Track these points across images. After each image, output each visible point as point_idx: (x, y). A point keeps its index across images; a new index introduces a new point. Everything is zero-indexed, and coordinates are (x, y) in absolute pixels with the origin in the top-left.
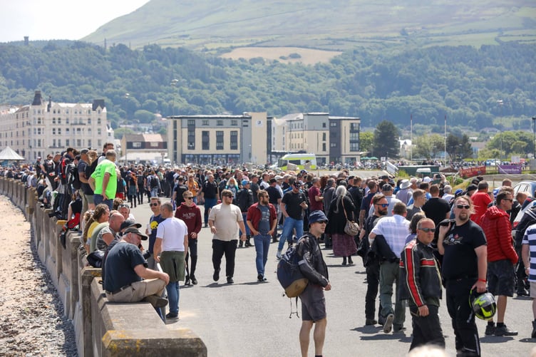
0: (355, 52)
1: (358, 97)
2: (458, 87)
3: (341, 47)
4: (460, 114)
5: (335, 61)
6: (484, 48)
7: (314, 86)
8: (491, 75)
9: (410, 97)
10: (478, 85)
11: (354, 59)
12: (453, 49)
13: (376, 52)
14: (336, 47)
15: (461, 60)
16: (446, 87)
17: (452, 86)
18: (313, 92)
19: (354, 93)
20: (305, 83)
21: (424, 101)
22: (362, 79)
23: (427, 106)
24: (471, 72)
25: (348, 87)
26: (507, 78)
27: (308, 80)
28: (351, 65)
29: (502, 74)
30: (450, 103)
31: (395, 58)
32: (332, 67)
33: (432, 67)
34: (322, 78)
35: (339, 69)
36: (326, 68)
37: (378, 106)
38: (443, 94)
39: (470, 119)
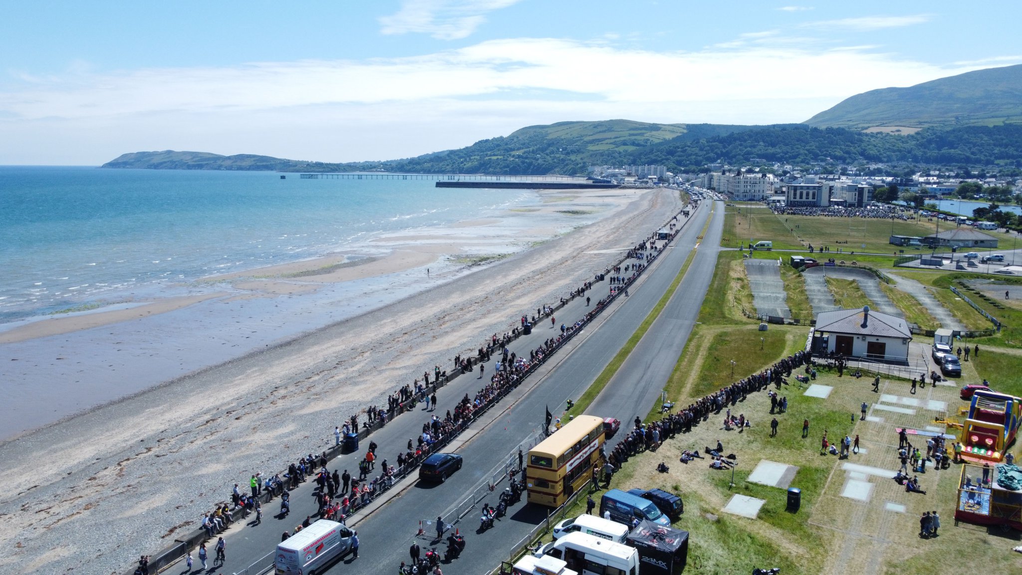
0: (928, 129)
1: (926, 150)
2: (978, 145)
3: (922, 126)
4: (978, 158)
5: (917, 133)
6: (995, 127)
7: (905, 145)
8: (996, 140)
9: (953, 150)
10: (989, 145)
11: (927, 132)
12: (978, 127)
13: (939, 129)
14: (920, 126)
15: (981, 133)
16: (972, 146)
17: (975, 145)
18: (904, 148)
19: (925, 148)
20: (901, 144)
21: (960, 152)
22: (930, 142)
23: (961, 154)
24: (986, 139)
25: (922, 145)
26: (1004, 141)
27: (903, 142)
28: (925, 135)
29: (1002, 139)
30: (973, 153)
31: (947, 132)
32: (916, 136)
33: (966, 136)
34: (909, 141)
35: (919, 137)
36: (912, 136)
37: (935, 154)
38: (970, 149)
39: (983, 160)
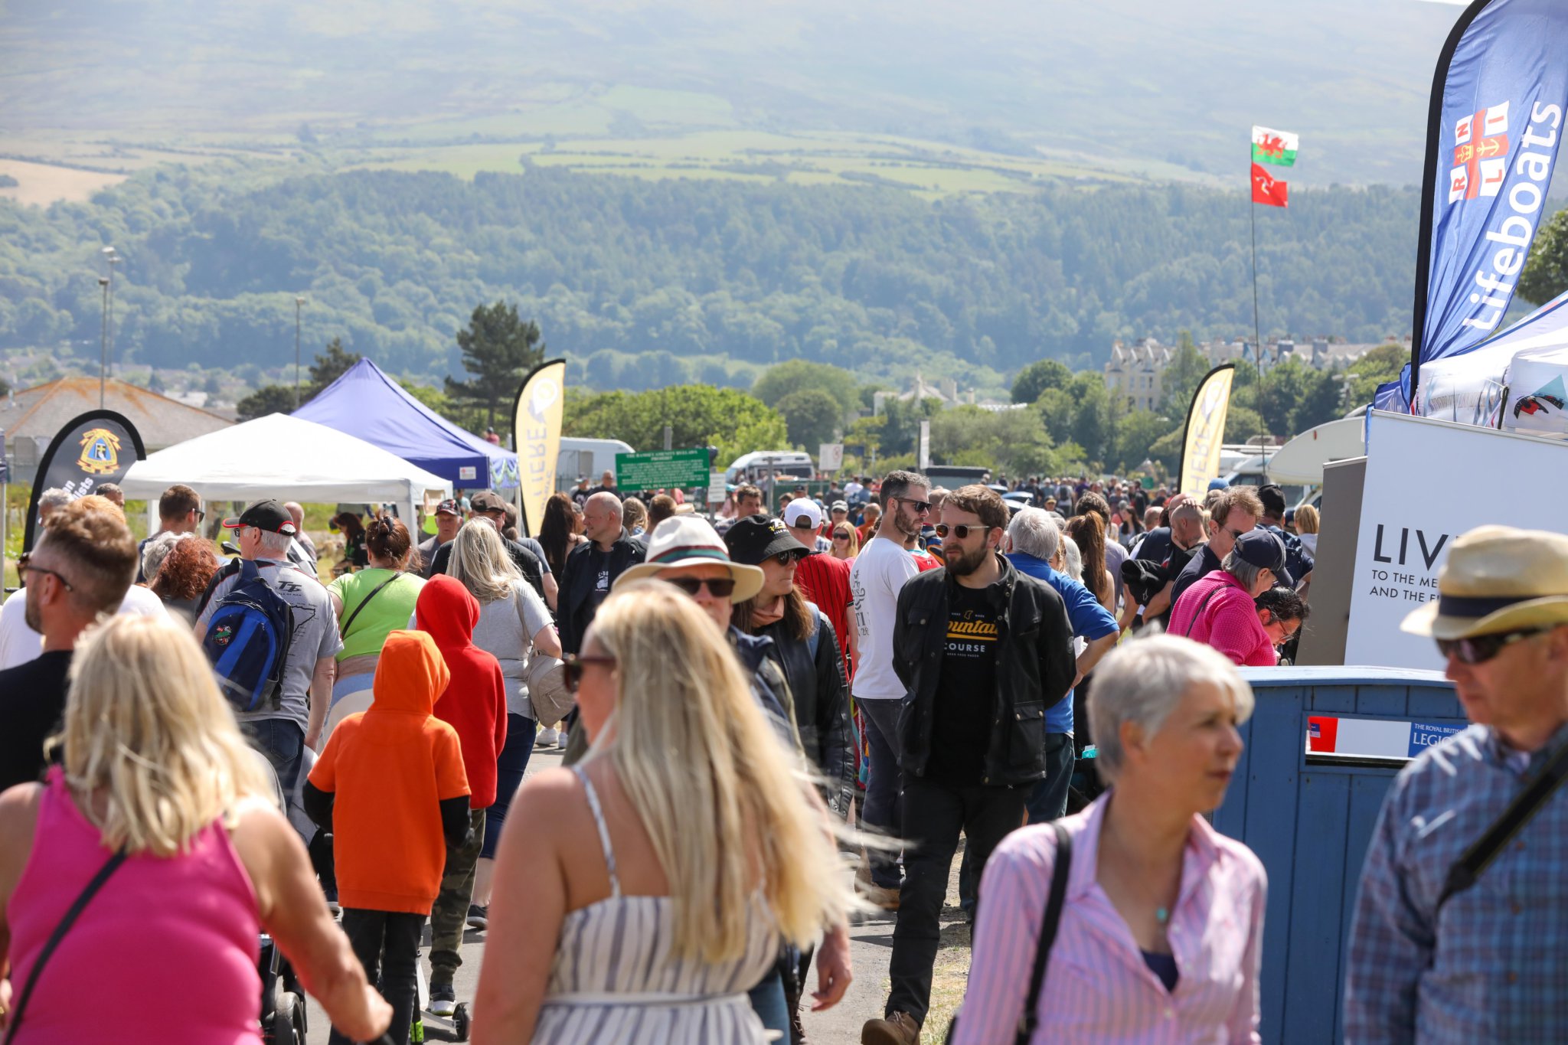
0: (160, 177)
1: (149, 292)
2: (408, 275)
3: (128, 165)
4: (410, 343)
5: (102, 199)
6: (482, 179)
7: (39, 261)
8: (493, 247)
9: (285, 296)
10: (460, 273)
11: (154, 194)
12: (404, 179)
13: (215, 180)
14: (114, 163)
15: (420, 208)
16: (376, 274)
17: (393, 271)
18: (34, 275)
19: (143, 281)
20: (17, 252)
21: (316, 307)
22: (163, 243)
23: (325, 320)
24: (444, 238)
25: (135, 269)
26: (531, 257)
27: (26, 244)
28: (145, 208)
29: (522, 247)
30: (383, 315)
31: (254, 196)
32: (94, 212)
33: (344, 222)
34: (62, 241)
35: (112, 218)
36: (78, 214)
37: (199, 317)
38: (368, 290)
39: (433, 356)
